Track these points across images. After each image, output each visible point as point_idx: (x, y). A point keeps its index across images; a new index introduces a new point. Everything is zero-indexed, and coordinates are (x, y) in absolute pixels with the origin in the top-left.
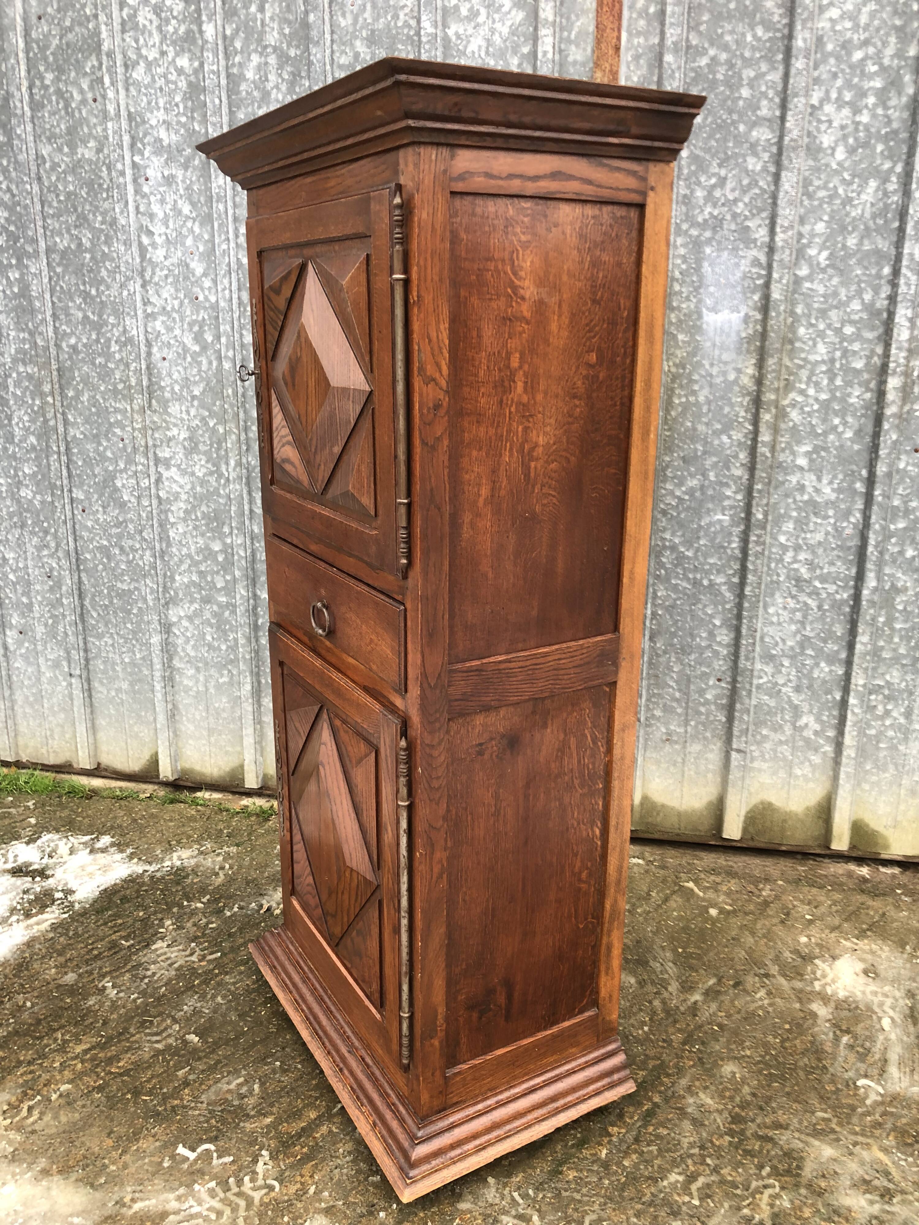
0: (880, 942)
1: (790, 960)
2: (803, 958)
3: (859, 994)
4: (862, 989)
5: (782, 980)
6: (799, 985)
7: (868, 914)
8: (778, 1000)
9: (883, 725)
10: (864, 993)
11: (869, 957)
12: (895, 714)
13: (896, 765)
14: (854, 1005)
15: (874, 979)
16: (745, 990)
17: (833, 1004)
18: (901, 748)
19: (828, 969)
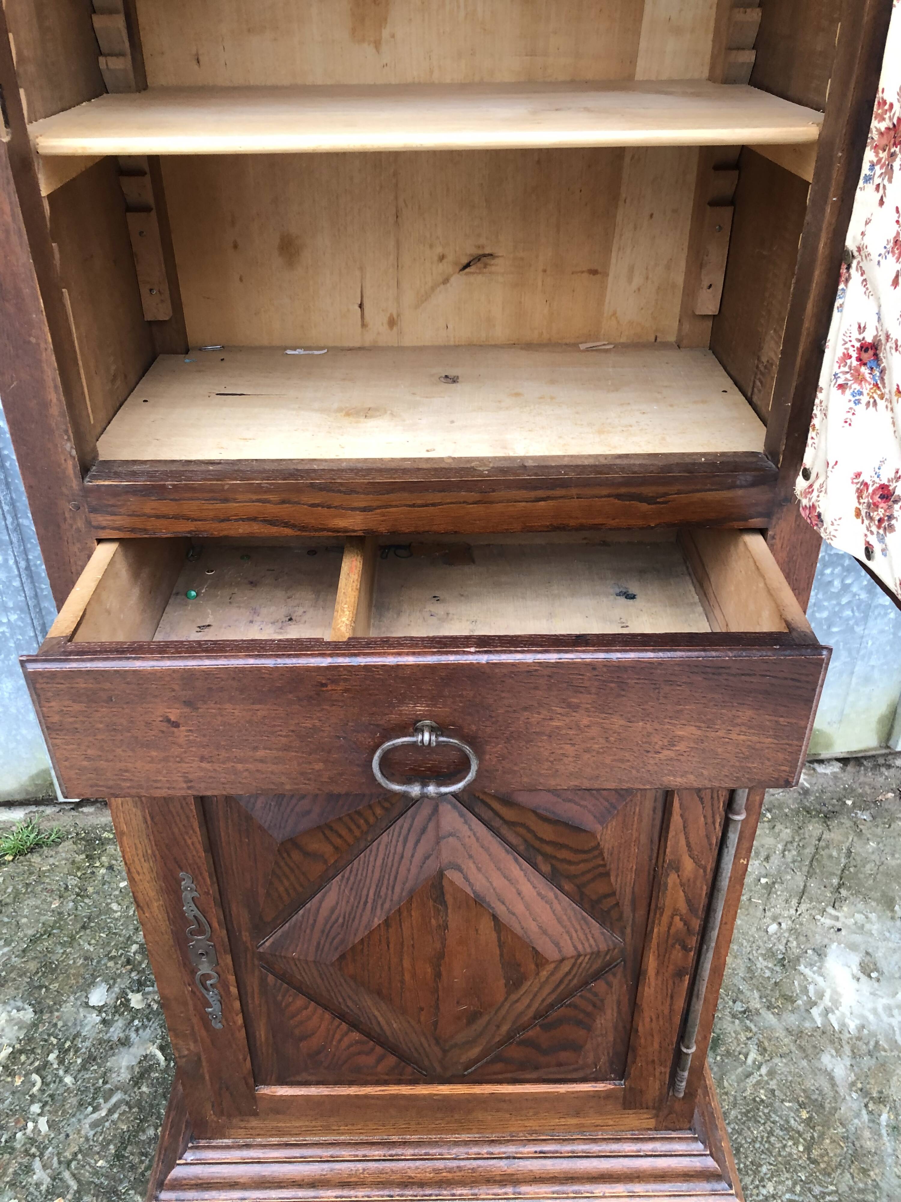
0: (861, 906)
1: (768, 974)
2: (781, 962)
3: (871, 1017)
4: (870, 1005)
5: (769, 1018)
6: (792, 1020)
7: (830, 856)
8: (776, 1060)
9: (839, 604)
10: (875, 1011)
11: (857, 938)
12: (855, 589)
13: (850, 651)
14: (872, 1043)
15: (878, 980)
16: (728, 1053)
17: (847, 1049)
18: (859, 629)
19: (819, 980)
